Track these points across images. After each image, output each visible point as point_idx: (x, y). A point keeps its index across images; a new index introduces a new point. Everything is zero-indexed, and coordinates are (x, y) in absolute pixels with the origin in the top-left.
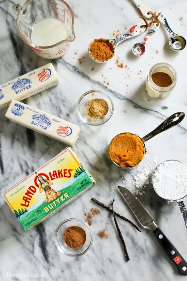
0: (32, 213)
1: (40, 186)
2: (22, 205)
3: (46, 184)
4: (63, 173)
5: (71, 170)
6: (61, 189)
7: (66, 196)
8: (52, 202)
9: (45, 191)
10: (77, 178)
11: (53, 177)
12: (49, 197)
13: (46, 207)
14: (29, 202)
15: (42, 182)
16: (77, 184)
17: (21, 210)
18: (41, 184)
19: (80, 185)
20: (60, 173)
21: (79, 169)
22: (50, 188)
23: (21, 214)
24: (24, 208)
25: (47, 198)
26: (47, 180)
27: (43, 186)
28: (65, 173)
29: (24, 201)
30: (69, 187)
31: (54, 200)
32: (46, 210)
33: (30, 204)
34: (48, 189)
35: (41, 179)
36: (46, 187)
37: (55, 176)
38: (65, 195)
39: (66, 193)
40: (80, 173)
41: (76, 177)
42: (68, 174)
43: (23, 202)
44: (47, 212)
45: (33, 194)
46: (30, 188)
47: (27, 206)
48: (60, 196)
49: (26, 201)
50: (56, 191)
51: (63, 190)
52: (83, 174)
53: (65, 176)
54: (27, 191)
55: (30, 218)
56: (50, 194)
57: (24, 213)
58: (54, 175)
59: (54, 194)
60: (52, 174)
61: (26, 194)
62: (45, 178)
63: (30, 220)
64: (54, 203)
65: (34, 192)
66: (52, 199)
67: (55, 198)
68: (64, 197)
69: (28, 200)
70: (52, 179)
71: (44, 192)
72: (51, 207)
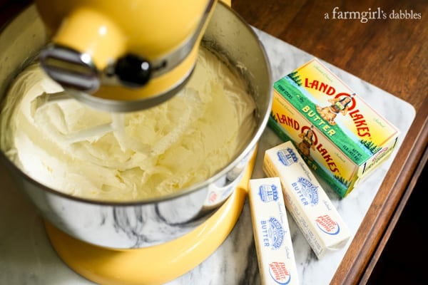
0: (297, 92)
1: (338, 99)
2: (307, 80)
3: (342, 107)
4: (363, 126)
5: (370, 135)
6: (340, 126)
7: (330, 131)
8: (319, 115)
9: (333, 106)
10: (360, 144)
11: (353, 115)
12: (325, 111)
13: (309, 109)
14: (312, 87)
15: (344, 102)
16: (351, 145)
17: (298, 79)
18: (341, 101)
19: (351, 148)
20: (362, 123)
21: (374, 146)
22: (338, 112)
23: (293, 79)
24: (303, 82)
25: (323, 109)
26: (347, 108)
27: (338, 104)
28: (364, 129)
29: (312, 82)
30: (344, 135)
31: (322, 118)
32: (305, 108)
33: (310, 89)
34: (336, 109)
35: (347, 100)
36: (338, 107)
37: (356, 118)
38: (332, 130)
39: (335, 132)
40: (368, 147)
41: (361, 142)
42: (362, 132)
43: (310, 81)
44: (303, 109)
45: (324, 91)
46: (331, 88)
47: (306, 86)
48: (329, 124)
49: (313, 84)
50: (335, 120)
51: (338, 128)
52: (367, 151)
53: (358, 129)
54: (327, 86)
55: (290, 89)
56: (329, 112)
57: (296, 82)
58: (357, 116)
59: (330, 116)
60: (358, 113)
61: (323, 84)
62: (350, 105)
63: (288, 90)
64: (318, 117)
65: (328, 93)
66: (322, 115)
67: (325, 118)
68: (328, 129)
69: (315, 87)
70: (351, 114)
71: (331, 104)
72: (311, 114)
